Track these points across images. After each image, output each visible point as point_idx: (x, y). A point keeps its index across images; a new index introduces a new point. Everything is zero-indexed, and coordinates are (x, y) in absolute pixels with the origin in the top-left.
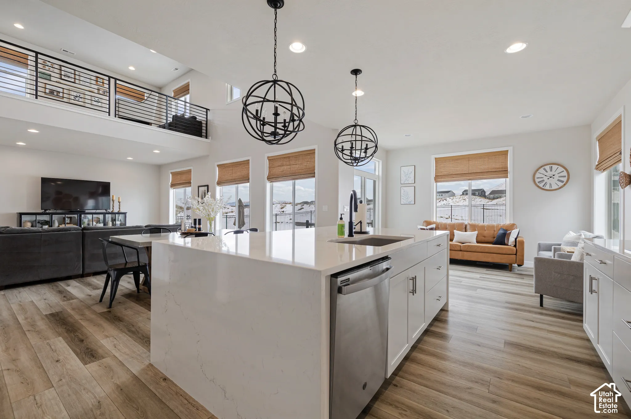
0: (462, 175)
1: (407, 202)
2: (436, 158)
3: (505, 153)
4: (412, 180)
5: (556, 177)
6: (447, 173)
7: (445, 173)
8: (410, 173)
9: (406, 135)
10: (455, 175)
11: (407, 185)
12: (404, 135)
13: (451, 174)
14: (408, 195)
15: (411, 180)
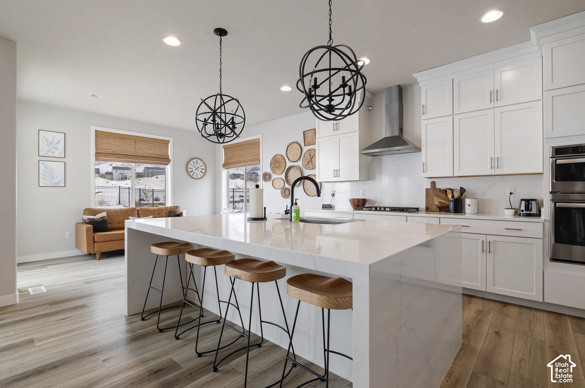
0: (129, 156)
1: (52, 183)
2: (96, 131)
3: (167, 142)
4: (61, 153)
5: (199, 169)
6: (112, 152)
7: (109, 151)
8: (56, 143)
9: (93, 95)
10: (121, 156)
11: (54, 159)
12: (90, 94)
13: (117, 153)
14: (52, 175)
15: (59, 152)
